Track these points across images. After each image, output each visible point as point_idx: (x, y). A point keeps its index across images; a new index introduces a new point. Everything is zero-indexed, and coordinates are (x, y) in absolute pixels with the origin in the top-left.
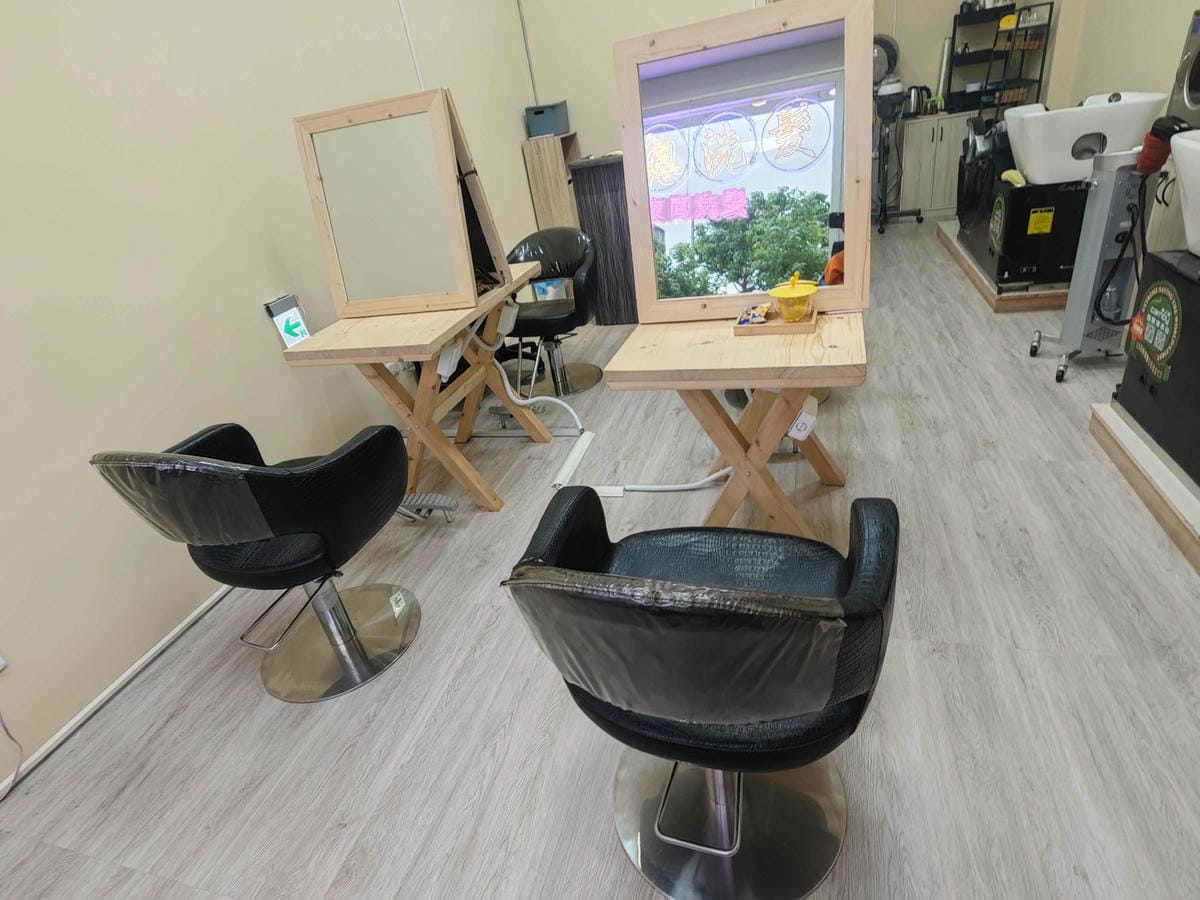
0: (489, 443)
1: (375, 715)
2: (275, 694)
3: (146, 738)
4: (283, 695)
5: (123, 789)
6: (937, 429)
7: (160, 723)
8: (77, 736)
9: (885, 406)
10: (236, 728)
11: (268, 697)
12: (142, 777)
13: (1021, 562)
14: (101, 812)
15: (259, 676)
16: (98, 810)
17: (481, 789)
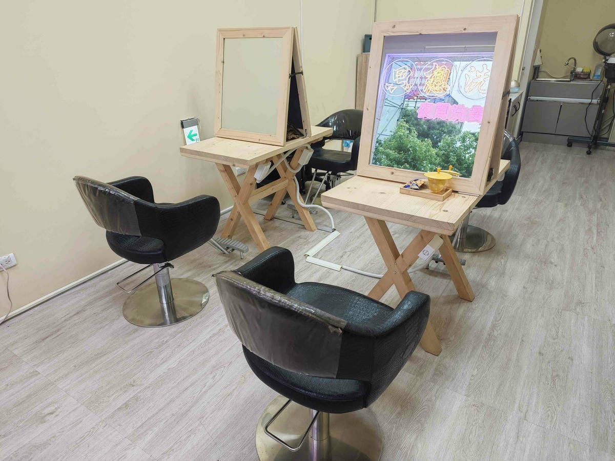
0: (281, 224)
1: (167, 342)
2: (126, 317)
3: (64, 319)
4: (129, 318)
5: (47, 337)
6: (551, 285)
7: (72, 314)
8: (36, 309)
9: (526, 262)
10: (104, 327)
11: (122, 318)
12: (56, 335)
13: (557, 376)
14: (35, 344)
15: (122, 307)
16: (34, 343)
17: (201, 391)
